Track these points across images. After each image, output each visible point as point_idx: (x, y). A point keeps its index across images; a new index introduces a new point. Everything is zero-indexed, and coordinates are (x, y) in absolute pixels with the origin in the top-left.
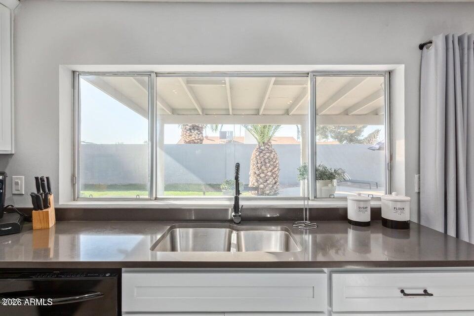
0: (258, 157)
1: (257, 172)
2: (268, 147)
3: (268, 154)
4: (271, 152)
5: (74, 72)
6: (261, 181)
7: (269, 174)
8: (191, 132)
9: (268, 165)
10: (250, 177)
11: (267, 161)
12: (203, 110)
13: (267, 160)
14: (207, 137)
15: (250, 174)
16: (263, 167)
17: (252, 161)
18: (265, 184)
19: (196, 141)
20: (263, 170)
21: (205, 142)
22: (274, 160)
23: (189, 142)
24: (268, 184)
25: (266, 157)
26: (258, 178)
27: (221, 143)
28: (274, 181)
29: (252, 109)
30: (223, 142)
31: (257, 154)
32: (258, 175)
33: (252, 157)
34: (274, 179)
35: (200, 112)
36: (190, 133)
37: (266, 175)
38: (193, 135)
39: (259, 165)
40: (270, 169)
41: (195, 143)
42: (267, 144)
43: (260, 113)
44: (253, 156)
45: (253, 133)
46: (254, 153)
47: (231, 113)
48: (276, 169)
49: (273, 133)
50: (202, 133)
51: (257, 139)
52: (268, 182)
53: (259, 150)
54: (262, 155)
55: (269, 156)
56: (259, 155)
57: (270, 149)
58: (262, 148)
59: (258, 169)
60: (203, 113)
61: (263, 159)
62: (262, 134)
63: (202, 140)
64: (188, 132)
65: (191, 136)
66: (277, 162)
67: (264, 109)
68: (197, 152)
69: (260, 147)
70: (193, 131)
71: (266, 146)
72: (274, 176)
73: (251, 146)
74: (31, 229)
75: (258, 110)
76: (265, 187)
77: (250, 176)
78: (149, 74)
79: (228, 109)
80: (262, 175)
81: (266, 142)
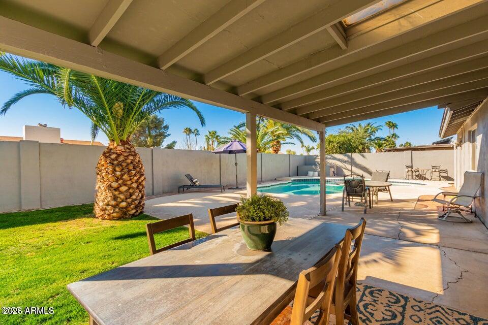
1: (115, 185)
2: (129, 147)
3: (131, 158)
4: (135, 155)
6: (122, 197)
9: (134, 172)
16: (126, 177)
18: (129, 200)
20: (125, 181)
24: (134, 200)
25: (129, 161)
26: (117, 193)
28: (140, 195)
32: (117, 189)
34: (140, 191)
37: (129, 188)
39: (118, 174)
40: (136, 178)
42: (127, 142)
48: (143, 178)
52: (134, 197)
54: (122, 159)
55: (134, 161)
57: (133, 149)
59: (117, 180)
71: (126, 146)
72: (141, 187)
76: (129, 205)
77: (98, 192)
80: (124, 189)
81: (125, 139)
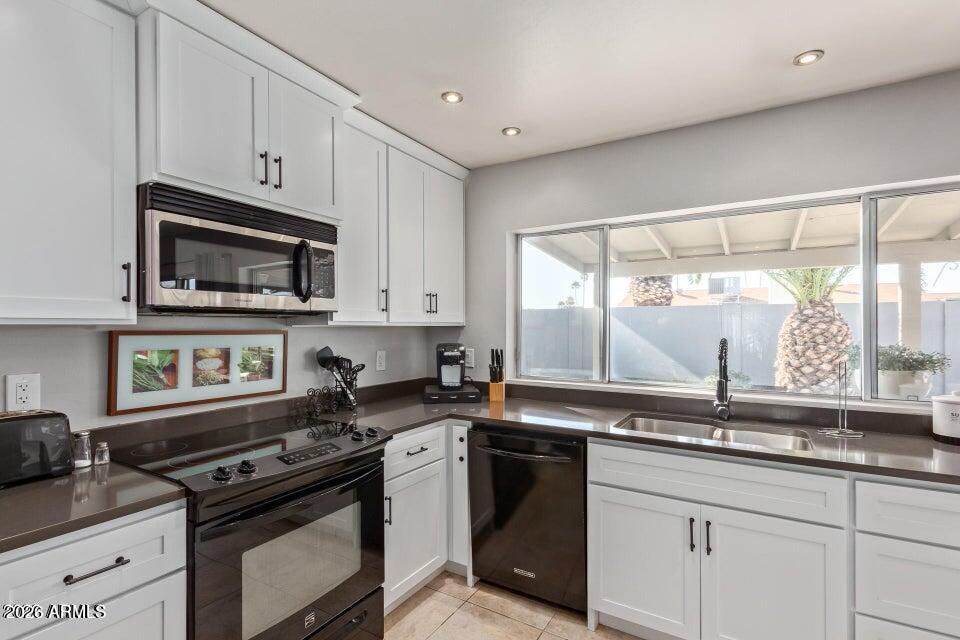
0: (796, 332)
1: (795, 363)
2: (823, 310)
3: (824, 326)
4: (832, 321)
5: (517, 235)
6: (804, 380)
7: (827, 367)
8: (648, 284)
9: (823, 348)
10: (777, 373)
11: (820, 340)
12: (673, 250)
13: (820, 337)
14: (679, 292)
15: (776, 364)
16: (809, 353)
17: (781, 340)
19: (658, 301)
20: (809, 359)
21: (676, 302)
22: (840, 339)
23: (645, 303)
25: (817, 331)
26: (797, 374)
27: (711, 301)
29: (774, 241)
30: (716, 300)
31: (795, 325)
32: (798, 369)
33: (781, 332)
35: (667, 254)
36: (647, 287)
37: (817, 370)
38: (653, 290)
39: (799, 348)
40: (830, 357)
41: (655, 304)
42: (821, 303)
43: (793, 247)
44: (784, 329)
45: (783, 281)
46: (788, 322)
47: (727, 252)
49: (838, 280)
50: (669, 286)
51: (793, 294)
53: (799, 316)
54: (805, 327)
55: (827, 330)
56: (799, 328)
57: (830, 313)
58: (805, 312)
59: (798, 357)
60: (672, 256)
61: (808, 336)
62: (808, 282)
63: (669, 299)
64: (643, 284)
65: (647, 291)
66: (848, 342)
67: (801, 238)
68: (660, 321)
69: (801, 312)
70: (651, 283)
71: (818, 308)
73: (778, 310)
74: (488, 400)
75: (789, 241)
77: (776, 369)
78: (601, 228)
79: (721, 246)
80: (807, 370)
81: (817, 299)
